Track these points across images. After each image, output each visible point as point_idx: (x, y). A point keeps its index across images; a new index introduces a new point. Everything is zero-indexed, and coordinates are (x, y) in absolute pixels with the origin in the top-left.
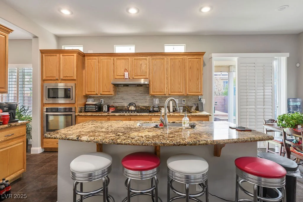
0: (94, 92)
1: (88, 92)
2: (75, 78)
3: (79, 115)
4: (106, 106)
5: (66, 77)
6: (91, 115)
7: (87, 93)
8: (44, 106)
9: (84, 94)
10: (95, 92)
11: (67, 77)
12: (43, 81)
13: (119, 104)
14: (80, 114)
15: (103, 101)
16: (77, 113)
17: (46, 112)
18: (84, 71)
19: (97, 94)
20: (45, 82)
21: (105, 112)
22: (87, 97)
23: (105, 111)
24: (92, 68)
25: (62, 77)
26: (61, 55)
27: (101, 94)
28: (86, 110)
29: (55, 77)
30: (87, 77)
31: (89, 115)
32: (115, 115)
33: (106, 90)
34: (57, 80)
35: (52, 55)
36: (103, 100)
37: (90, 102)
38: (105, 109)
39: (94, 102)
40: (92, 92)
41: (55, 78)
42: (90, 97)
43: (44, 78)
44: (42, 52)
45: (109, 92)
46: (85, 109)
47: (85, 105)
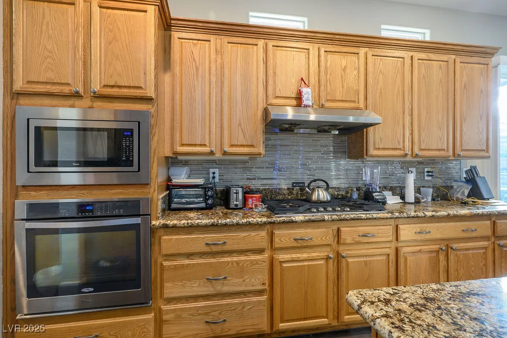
0: (201, 145)
1: (183, 145)
2: (151, 93)
3: (166, 226)
4: (240, 190)
5: (113, 86)
6: (213, 225)
7: (179, 149)
8: (16, 197)
9: (168, 153)
10: (205, 145)
11: (120, 87)
12: (14, 95)
13: (265, 182)
15: (217, 175)
16: (157, 218)
17: (27, 220)
19: (210, 153)
20: (22, 101)
21: (236, 208)
23: (236, 205)
24: (197, 68)
25: (96, 87)
26: (94, 3)
27: (224, 153)
28: (173, 206)
29: (68, 84)
30: (177, 97)
31: (206, 226)
32: (292, 222)
33: (241, 141)
34: (77, 95)
36: (217, 171)
38: (237, 198)
40: (195, 145)
41: (66, 90)
42: (177, 163)
43: (19, 85)
45: (252, 146)
47: (170, 187)
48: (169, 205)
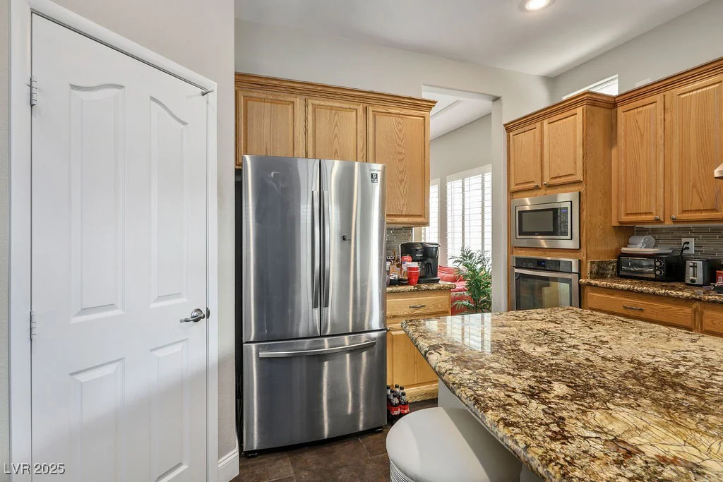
0: (646, 213)
1: (627, 214)
2: (579, 177)
3: (589, 284)
5: (556, 177)
6: (628, 290)
7: (625, 218)
8: (512, 253)
9: (615, 223)
10: (651, 213)
11: (560, 177)
12: (512, 193)
14: (593, 282)
15: (691, 246)
16: (586, 278)
17: (516, 267)
18: (614, 152)
19: (658, 221)
20: (515, 196)
21: (693, 284)
22: (628, 230)
23: (692, 281)
24: (641, 135)
25: (547, 180)
26: (546, 122)
27: (675, 221)
28: (621, 273)
29: (533, 182)
30: (622, 169)
31: (622, 290)
33: (697, 204)
34: (537, 188)
35: (527, 128)
36: (692, 241)
37: (639, 246)
39: (655, 246)
40: (640, 213)
41: (532, 185)
42: (642, 232)
43: (513, 187)
44: (509, 128)
45: (713, 210)
46: (619, 267)
47: (620, 256)
48: (618, 271)
